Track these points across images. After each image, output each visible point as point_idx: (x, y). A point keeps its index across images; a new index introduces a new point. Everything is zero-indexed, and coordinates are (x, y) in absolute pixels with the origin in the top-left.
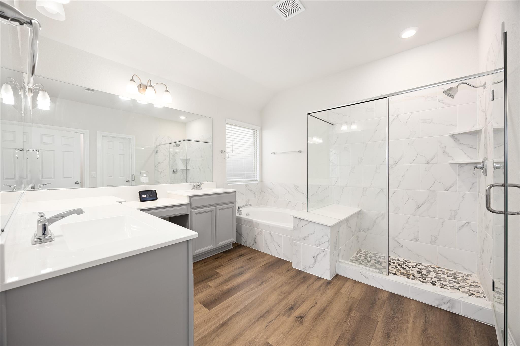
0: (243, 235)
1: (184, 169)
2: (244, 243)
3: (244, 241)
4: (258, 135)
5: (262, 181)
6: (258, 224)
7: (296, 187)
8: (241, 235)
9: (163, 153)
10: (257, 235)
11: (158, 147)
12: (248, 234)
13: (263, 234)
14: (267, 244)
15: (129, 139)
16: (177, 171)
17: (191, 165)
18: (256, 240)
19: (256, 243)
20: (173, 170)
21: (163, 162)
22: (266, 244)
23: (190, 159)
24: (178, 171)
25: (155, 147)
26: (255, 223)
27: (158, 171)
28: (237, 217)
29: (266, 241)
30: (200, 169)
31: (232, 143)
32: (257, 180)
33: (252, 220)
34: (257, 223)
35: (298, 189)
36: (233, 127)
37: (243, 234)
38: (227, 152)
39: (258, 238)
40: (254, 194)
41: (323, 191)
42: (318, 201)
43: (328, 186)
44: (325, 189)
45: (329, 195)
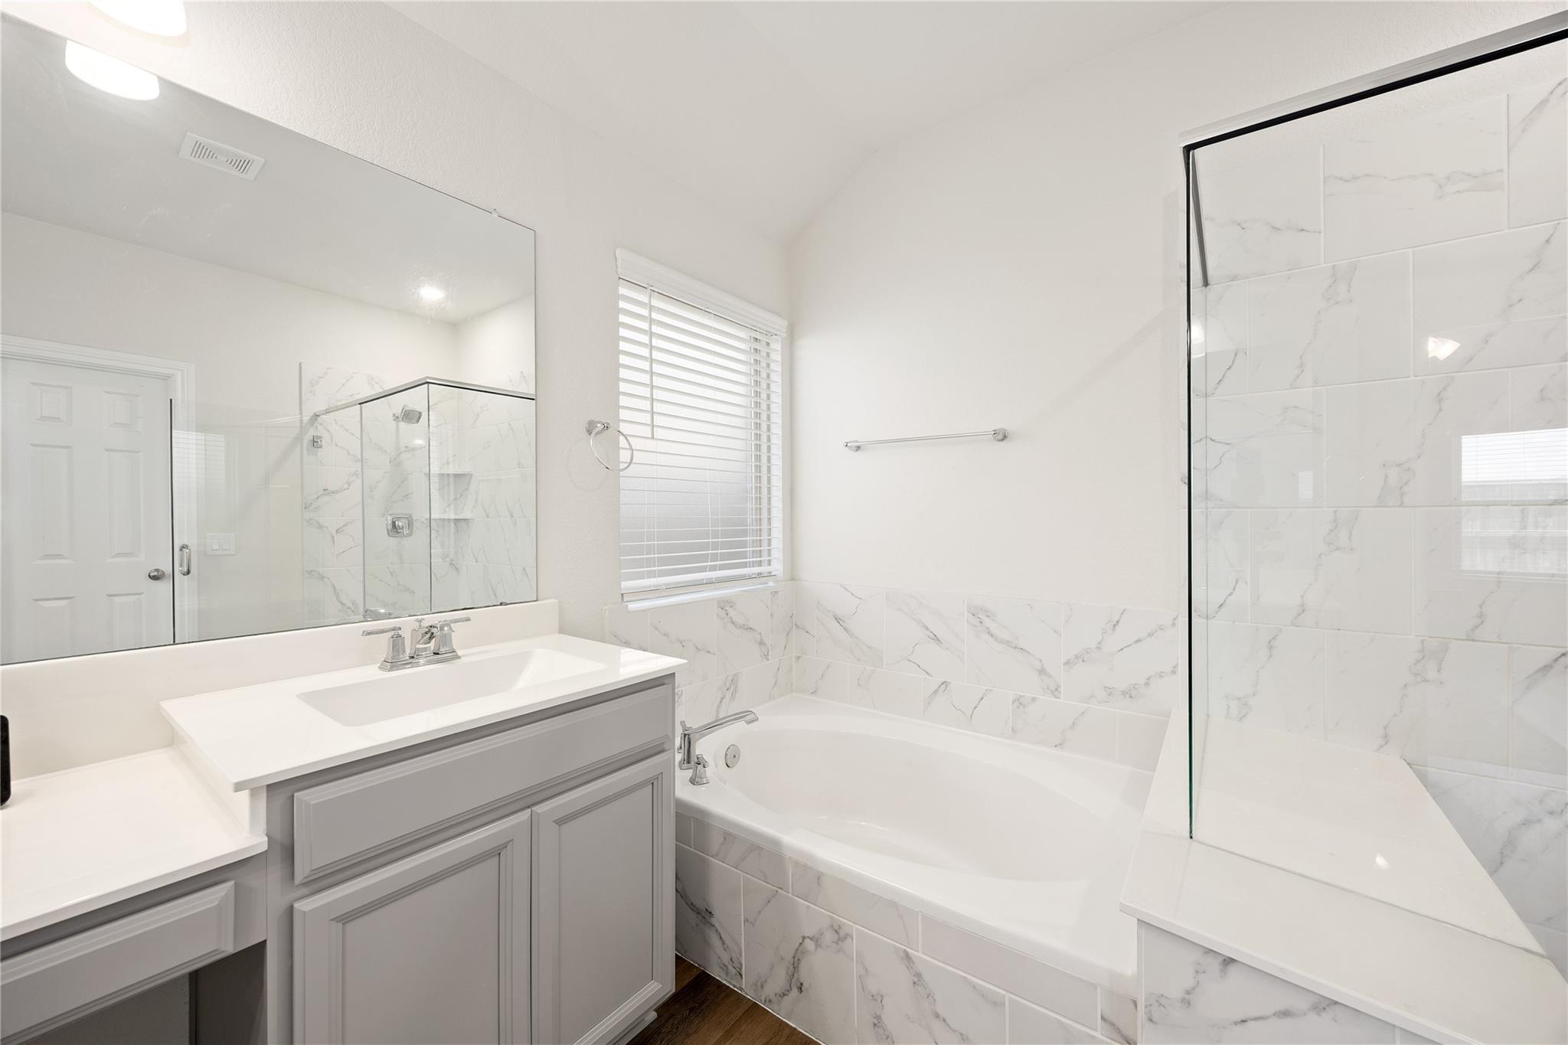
0: (714, 921)
1: (446, 516)
2: (724, 968)
3: (726, 961)
4: (776, 356)
5: (793, 579)
6: (819, 877)
7: (979, 614)
8: (705, 915)
9: (342, 448)
10: (810, 945)
11: (319, 419)
12: (746, 920)
13: (853, 946)
14: (884, 1018)
15: (166, 378)
16: (410, 525)
17: (477, 500)
18: (803, 974)
19: (800, 989)
20: (394, 523)
21: (346, 486)
22: (878, 1017)
23: (471, 476)
24: (416, 524)
25: (306, 419)
26: (797, 864)
27: (320, 527)
28: (680, 804)
29: (877, 999)
30: (512, 517)
31: (653, 413)
32: (770, 575)
33: (776, 843)
34: (806, 867)
35: (988, 622)
36: (656, 302)
37: (716, 912)
38: (621, 430)
39: (818, 965)
40: (761, 643)
41: (1138, 641)
42: (1110, 691)
43: (1175, 619)
44: (1150, 635)
45: (1177, 665)
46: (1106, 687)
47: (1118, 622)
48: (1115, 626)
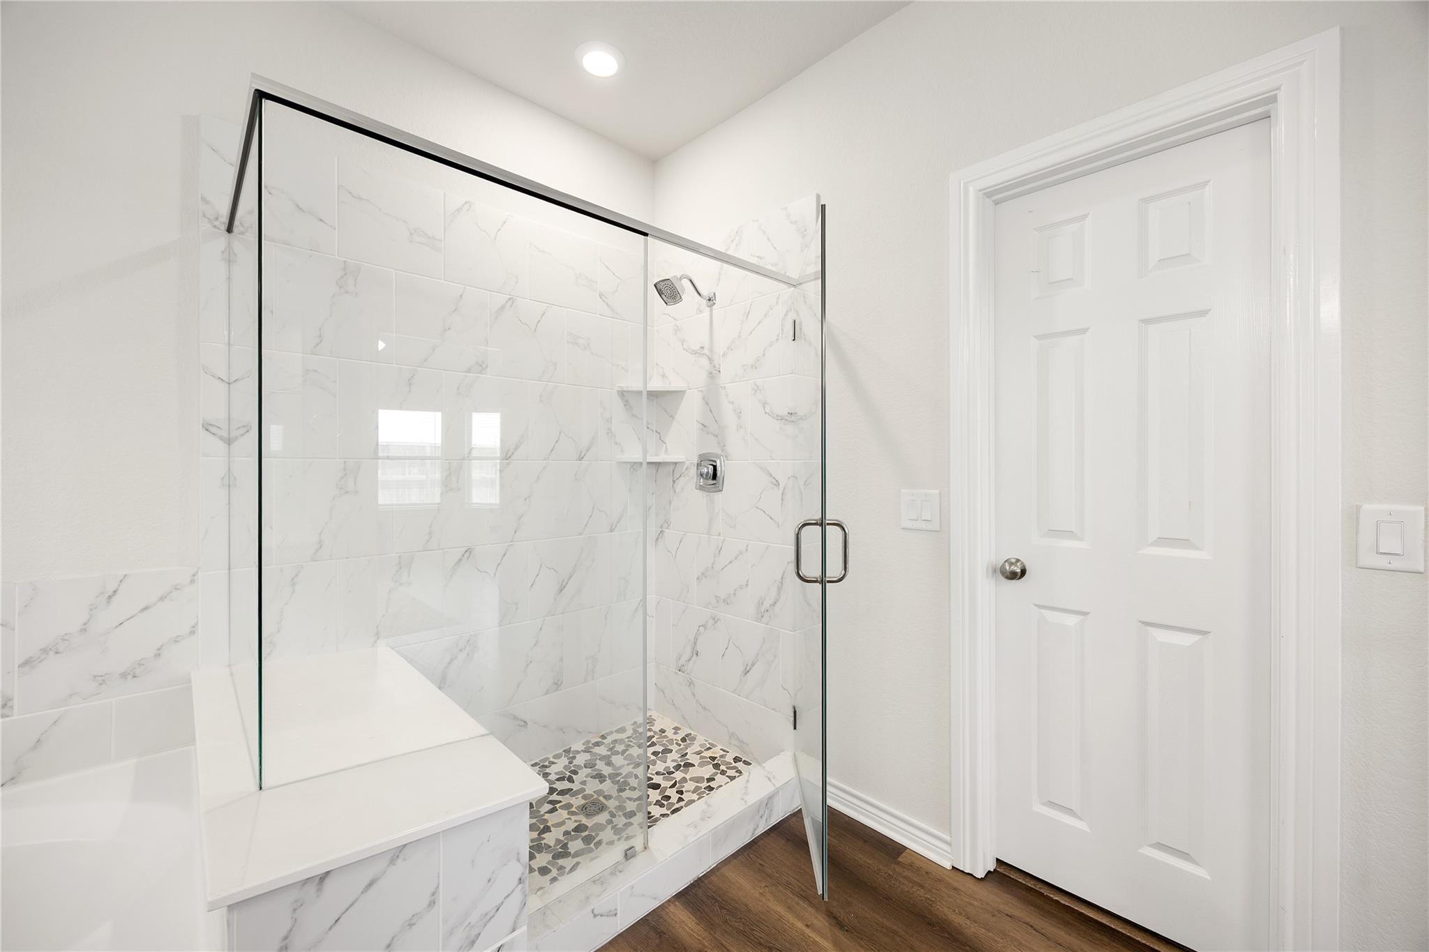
41: (146, 608)
42: (101, 680)
43: (194, 575)
44: (162, 599)
45: (197, 624)
46: (95, 677)
47: (115, 592)
48: (110, 597)
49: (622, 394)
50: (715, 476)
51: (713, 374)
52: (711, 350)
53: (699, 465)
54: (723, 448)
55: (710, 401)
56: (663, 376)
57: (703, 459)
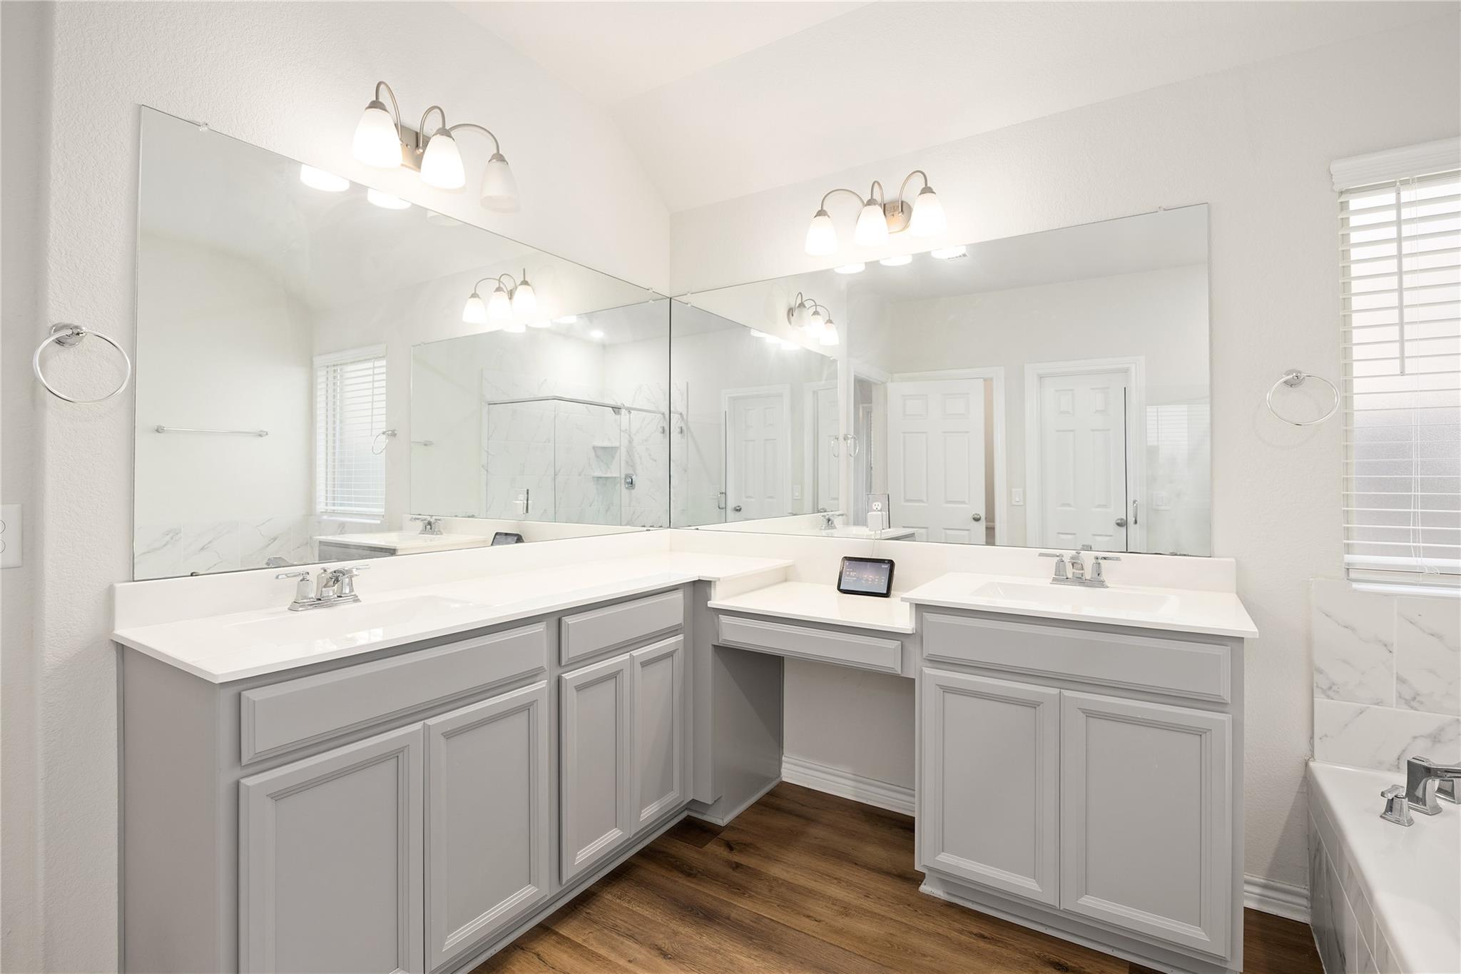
49: (594, 448)
50: (632, 483)
51: (630, 442)
52: (630, 431)
53: (625, 479)
54: (635, 472)
55: (630, 452)
56: (609, 439)
57: (627, 476)
